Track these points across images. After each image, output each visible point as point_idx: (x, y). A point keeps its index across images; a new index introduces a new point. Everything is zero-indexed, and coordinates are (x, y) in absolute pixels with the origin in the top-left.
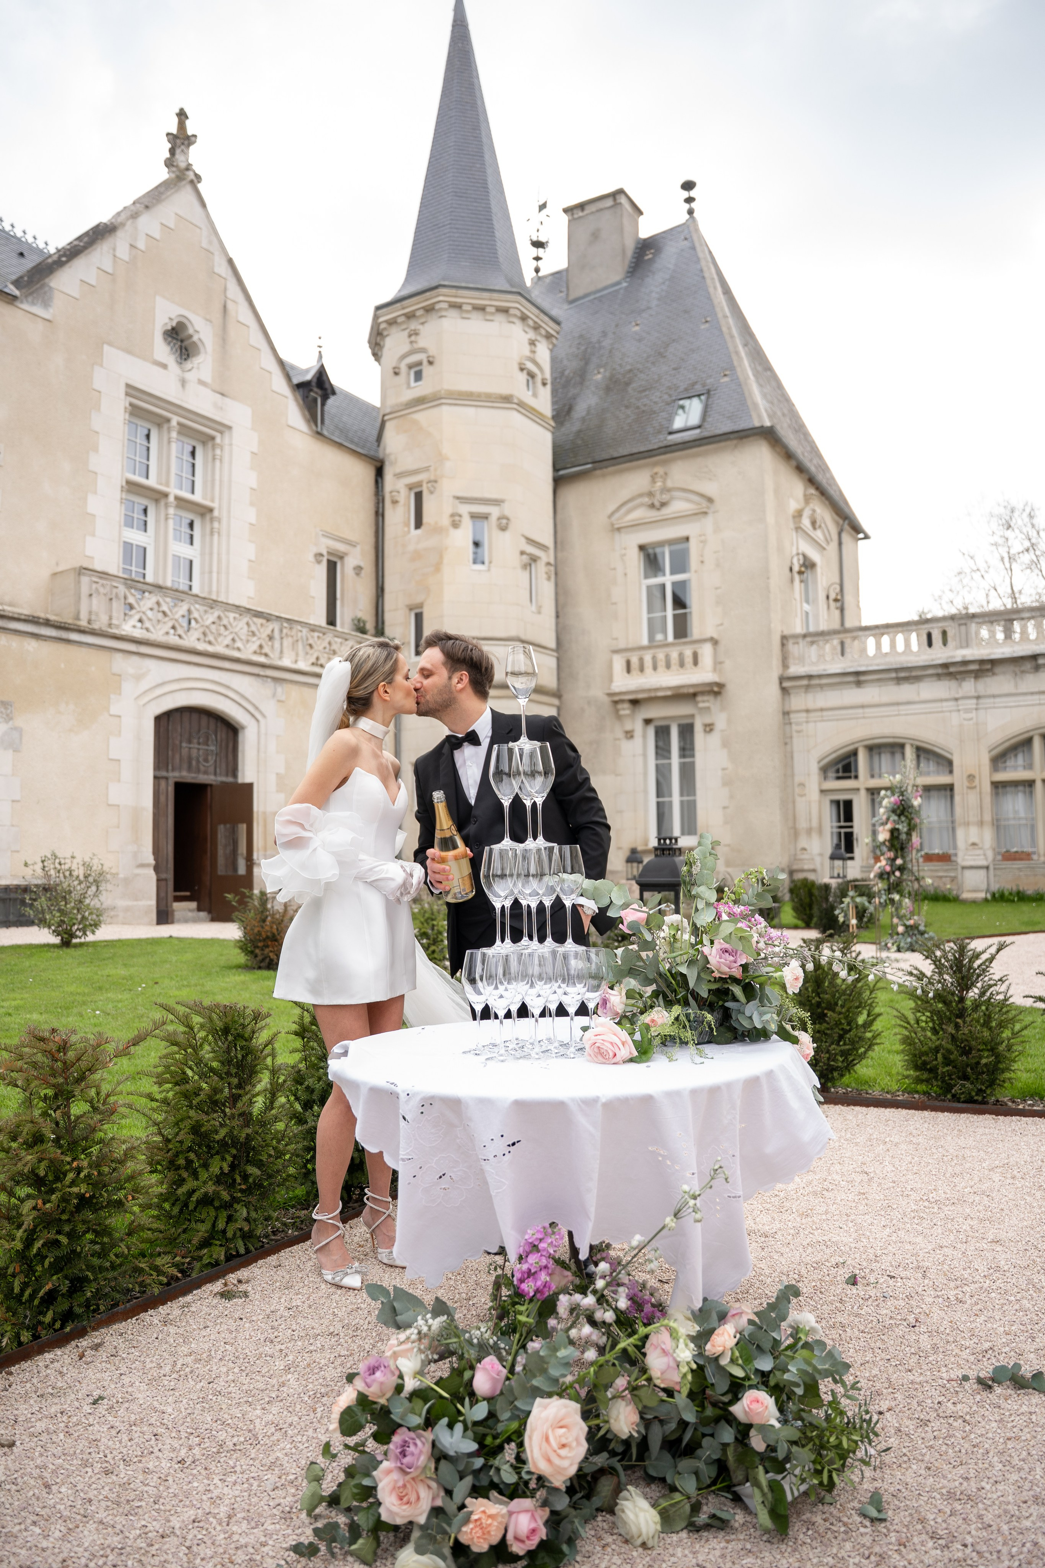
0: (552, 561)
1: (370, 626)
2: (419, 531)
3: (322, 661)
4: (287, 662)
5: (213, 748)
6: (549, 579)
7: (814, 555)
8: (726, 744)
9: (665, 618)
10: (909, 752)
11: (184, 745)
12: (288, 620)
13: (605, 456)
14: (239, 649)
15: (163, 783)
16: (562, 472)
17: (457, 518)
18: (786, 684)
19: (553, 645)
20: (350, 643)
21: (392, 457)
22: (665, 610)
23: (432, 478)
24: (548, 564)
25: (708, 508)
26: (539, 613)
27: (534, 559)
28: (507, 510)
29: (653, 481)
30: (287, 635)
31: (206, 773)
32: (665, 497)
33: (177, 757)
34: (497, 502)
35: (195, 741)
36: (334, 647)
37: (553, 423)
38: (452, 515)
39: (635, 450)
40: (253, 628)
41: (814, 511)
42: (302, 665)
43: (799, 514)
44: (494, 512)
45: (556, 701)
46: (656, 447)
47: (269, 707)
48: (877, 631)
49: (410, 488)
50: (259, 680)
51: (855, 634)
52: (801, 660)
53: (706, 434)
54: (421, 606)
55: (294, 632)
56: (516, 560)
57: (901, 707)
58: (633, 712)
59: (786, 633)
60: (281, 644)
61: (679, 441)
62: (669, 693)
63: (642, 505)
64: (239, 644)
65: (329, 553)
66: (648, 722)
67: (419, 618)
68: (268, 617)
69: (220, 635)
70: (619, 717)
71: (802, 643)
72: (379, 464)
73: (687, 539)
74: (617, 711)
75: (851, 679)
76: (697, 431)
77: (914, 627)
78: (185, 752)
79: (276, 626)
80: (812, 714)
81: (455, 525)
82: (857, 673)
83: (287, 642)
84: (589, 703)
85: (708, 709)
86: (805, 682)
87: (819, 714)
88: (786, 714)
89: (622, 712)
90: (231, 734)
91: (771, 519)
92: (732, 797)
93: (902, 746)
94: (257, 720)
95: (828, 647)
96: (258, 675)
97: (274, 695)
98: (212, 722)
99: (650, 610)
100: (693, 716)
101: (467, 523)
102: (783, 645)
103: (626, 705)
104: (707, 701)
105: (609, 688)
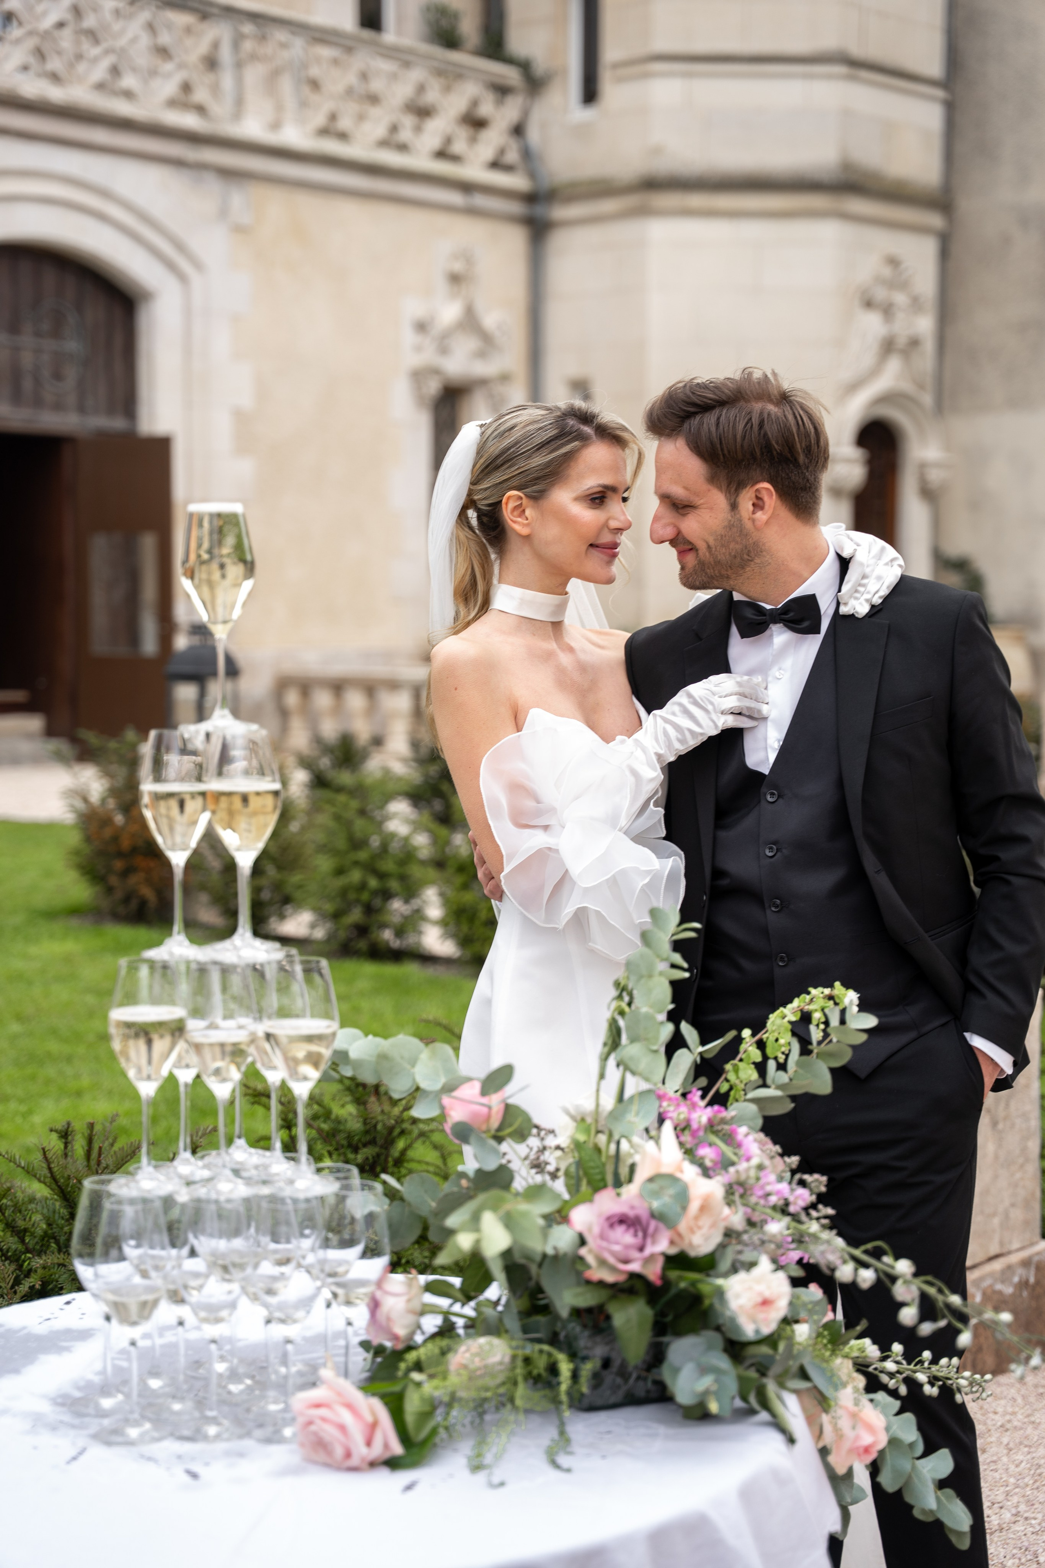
1: (469, 29)
3: (344, 123)
4: (254, 128)
5: (73, 346)
12: (255, 17)
14: (128, 95)
19: (935, 68)
20: (418, 75)
30: (254, 57)
31: (58, 407)
35: (28, 327)
36: (377, 85)
40: (165, 38)
42: (293, 135)
45: (937, 221)
47: (212, 244)
50: (185, 177)
55: (268, 49)
60: (239, 81)
64: (129, 81)
68: (204, 9)
79: (219, 32)
83: (254, 74)
90: (118, 313)
94: (183, 278)
96: (178, 163)
97: (223, 213)
98: (72, 282)
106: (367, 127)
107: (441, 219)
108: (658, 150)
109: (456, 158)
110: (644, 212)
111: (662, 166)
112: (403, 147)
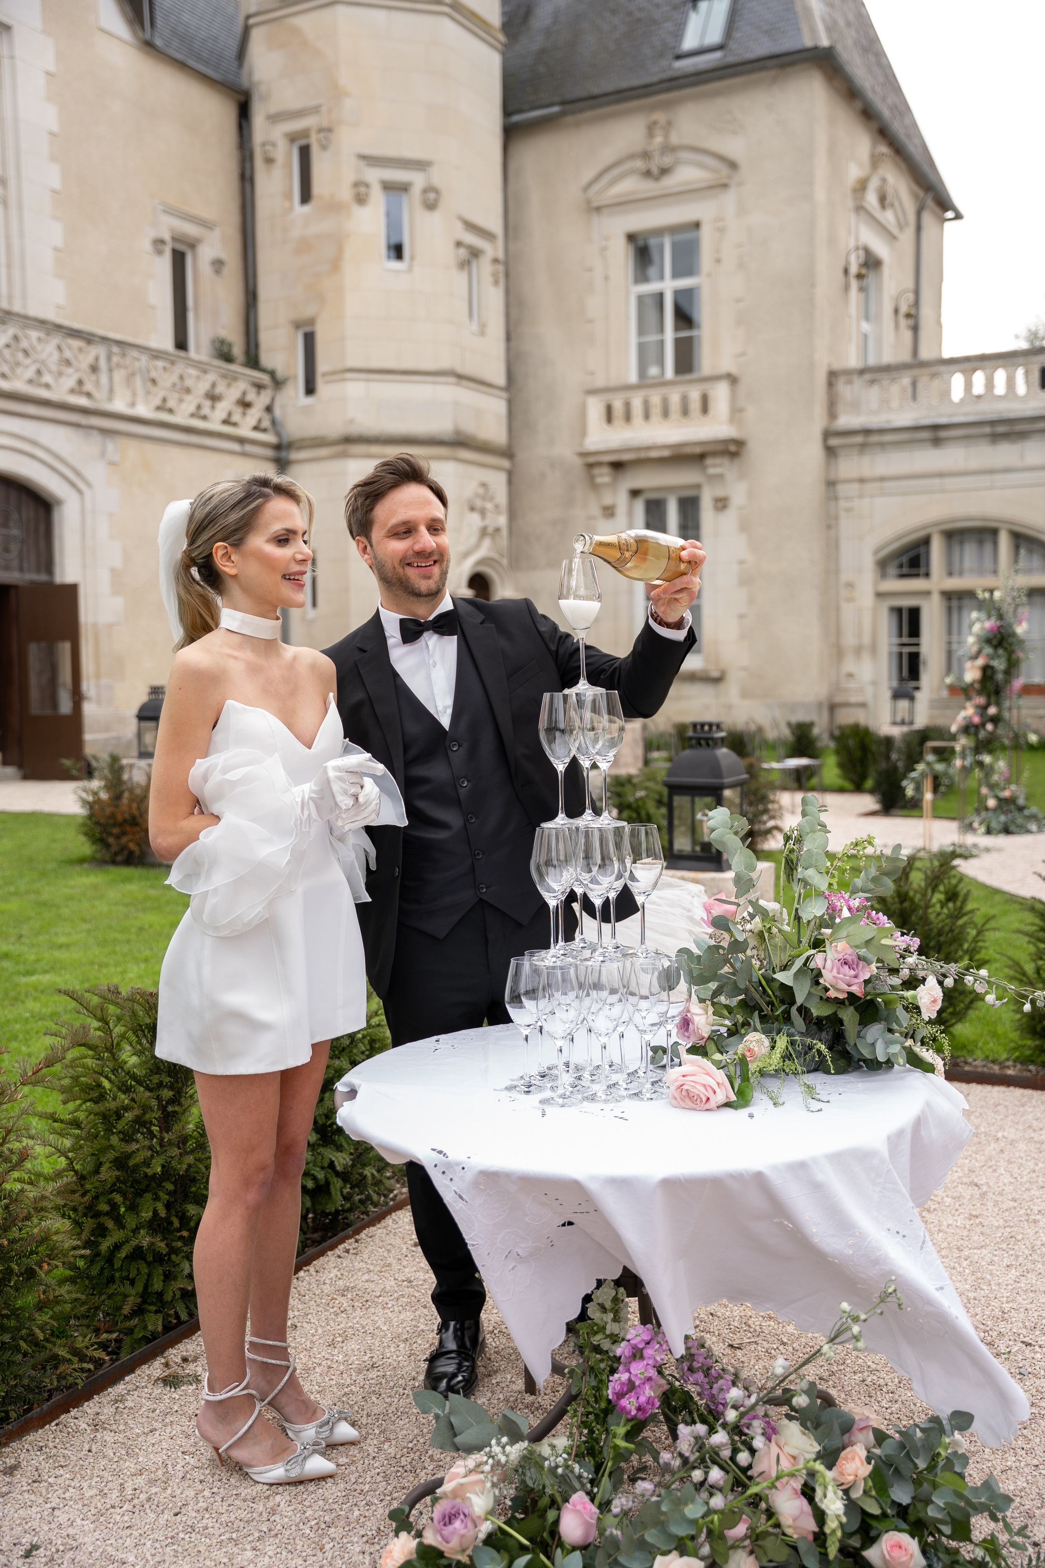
0: (501, 255)
1: (238, 351)
2: (306, 208)
3: (171, 404)
4: (119, 405)
5: (15, 532)
6: (496, 283)
7: (881, 249)
8: (744, 526)
9: (662, 343)
10: (1004, 540)
12: (119, 343)
13: (580, 93)
14: (47, 386)
16: (516, 118)
17: (363, 190)
18: (834, 442)
19: (501, 380)
20: (211, 377)
21: (263, 88)
22: (661, 329)
23: (325, 124)
24: (496, 261)
25: (730, 177)
26: (482, 332)
27: (475, 253)
28: (436, 177)
29: (650, 134)
30: (118, 366)
31: (7, 568)
32: (667, 160)
34: (421, 165)
36: (189, 383)
37: (502, 38)
38: (356, 184)
39: (625, 84)
40: (68, 354)
41: (884, 180)
42: (143, 410)
43: (861, 187)
44: (417, 180)
45: (505, 463)
46: (655, 79)
47: (96, 472)
48: (967, 365)
49: (292, 138)
50: (80, 433)
51: (934, 369)
52: (856, 406)
53: (731, 59)
54: (312, 322)
55: (128, 361)
56: (448, 255)
57: (997, 477)
58: (615, 479)
59: (837, 366)
60: (111, 379)
61: (691, 70)
62: (666, 453)
63: (632, 172)
64: (46, 378)
65: (174, 239)
66: (635, 493)
67: (309, 340)
68: (88, 338)
69: (18, 364)
70: (594, 487)
71: (858, 382)
72: (242, 98)
73: (697, 225)
74: (592, 478)
75: (926, 435)
76: (718, 55)
77: (1021, 360)
79: (98, 351)
80: (869, 486)
81: (361, 200)
82: (936, 427)
83: (118, 376)
84: (553, 466)
85: (720, 477)
86: (859, 439)
87: (877, 485)
88: (831, 484)
89: (599, 480)
90: (41, 511)
91: (820, 195)
92: (751, 601)
93: (994, 532)
94: (80, 492)
95: (895, 389)
96: (77, 426)
97: (103, 454)
98: (14, 495)
99: (641, 331)
100: (698, 487)
101: (377, 197)
102: (830, 384)
103: (605, 470)
104: (720, 466)
105: (581, 445)
106: (184, 406)
107: (227, 459)
108: (352, 421)
109: (235, 424)
110: (345, 455)
111: (355, 430)
112: (205, 418)
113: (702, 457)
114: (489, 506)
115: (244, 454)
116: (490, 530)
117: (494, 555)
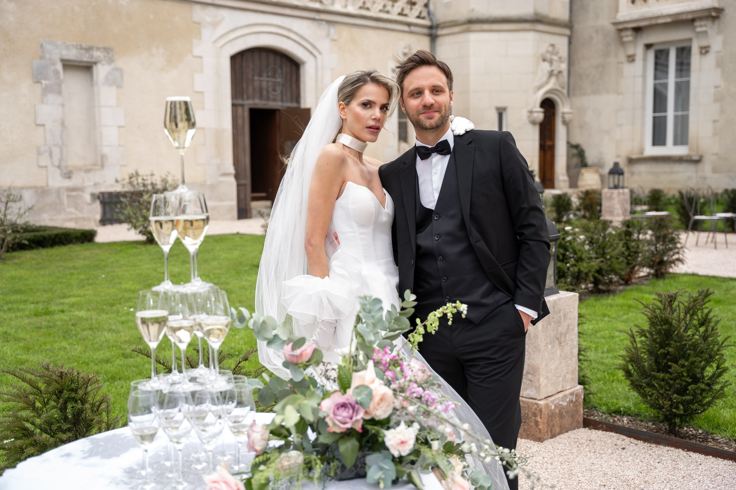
3: (368, 5)
4: (338, 7)
5: (279, 80)
8: (719, 64)
11: (256, 78)
15: (240, 109)
31: (274, 100)
33: (251, 88)
35: (265, 75)
42: (351, 9)
45: (567, 32)
47: (324, 45)
50: (315, 23)
58: (636, 38)
62: (669, 20)
66: (648, 46)
70: (623, 44)
74: (621, 38)
78: (257, 84)
84: (597, 31)
85: (705, 33)
89: (625, 39)
90: (294, 68)
92: (722, 111)
94: (315, 57)
96: (314, 19)
97: (328, 35)
98: (278, 59)
100: (690, 40)
103: (629, 33)
104: (706, 26)
105: (615, 18)
106: (375, 6)
107: (401, 35)
108: (473, 10)
109: (406, 15)
110: (468, 31)
111: (474, 16)
112: (388, 12)
113: (693, 20)
114: (555, 58)
115: (411, 32)
116: (555, 72)
117: (558, 87)
